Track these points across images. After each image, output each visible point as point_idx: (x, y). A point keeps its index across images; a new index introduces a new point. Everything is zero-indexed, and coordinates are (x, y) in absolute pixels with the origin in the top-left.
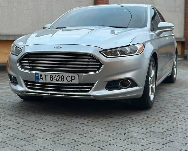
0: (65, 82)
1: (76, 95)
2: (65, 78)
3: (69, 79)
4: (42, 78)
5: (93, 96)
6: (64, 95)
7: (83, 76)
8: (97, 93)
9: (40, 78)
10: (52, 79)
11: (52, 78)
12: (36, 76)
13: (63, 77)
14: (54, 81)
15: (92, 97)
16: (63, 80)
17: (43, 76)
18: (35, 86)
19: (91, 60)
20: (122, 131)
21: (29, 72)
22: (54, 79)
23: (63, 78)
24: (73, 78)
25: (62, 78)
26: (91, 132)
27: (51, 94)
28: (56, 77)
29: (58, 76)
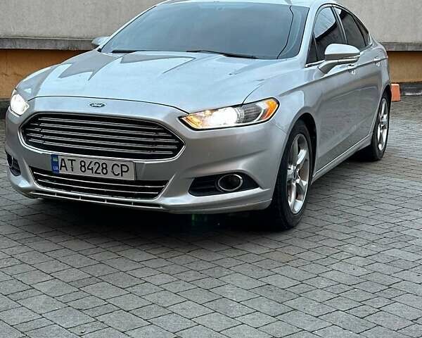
0: (110, 176)
1: (130, 203)
2: (109, 169)
3: (117, 170)
4: (65, 166)
5: (163, 206)
6: (108, 201)
7: (144, 166)
8: (172, 201)
9: (61, 166)
10: (83, 169)
11: (84, 166)
12: (54, 160)
13: (104, 166)
14: (89, 174)
15: (161, 208)
16: (105, 171)
17: (67, 162)
18: (52, 180)
19: (161, 134)
20: (208, 283)
21: (41, 152)
22: (88, 169)
23: (106, 168)
24: (125, 169)
25: (103, 168)
26: (146, 282)
27: (83, 198)
28: (92, 165)
29: (95, 164)
